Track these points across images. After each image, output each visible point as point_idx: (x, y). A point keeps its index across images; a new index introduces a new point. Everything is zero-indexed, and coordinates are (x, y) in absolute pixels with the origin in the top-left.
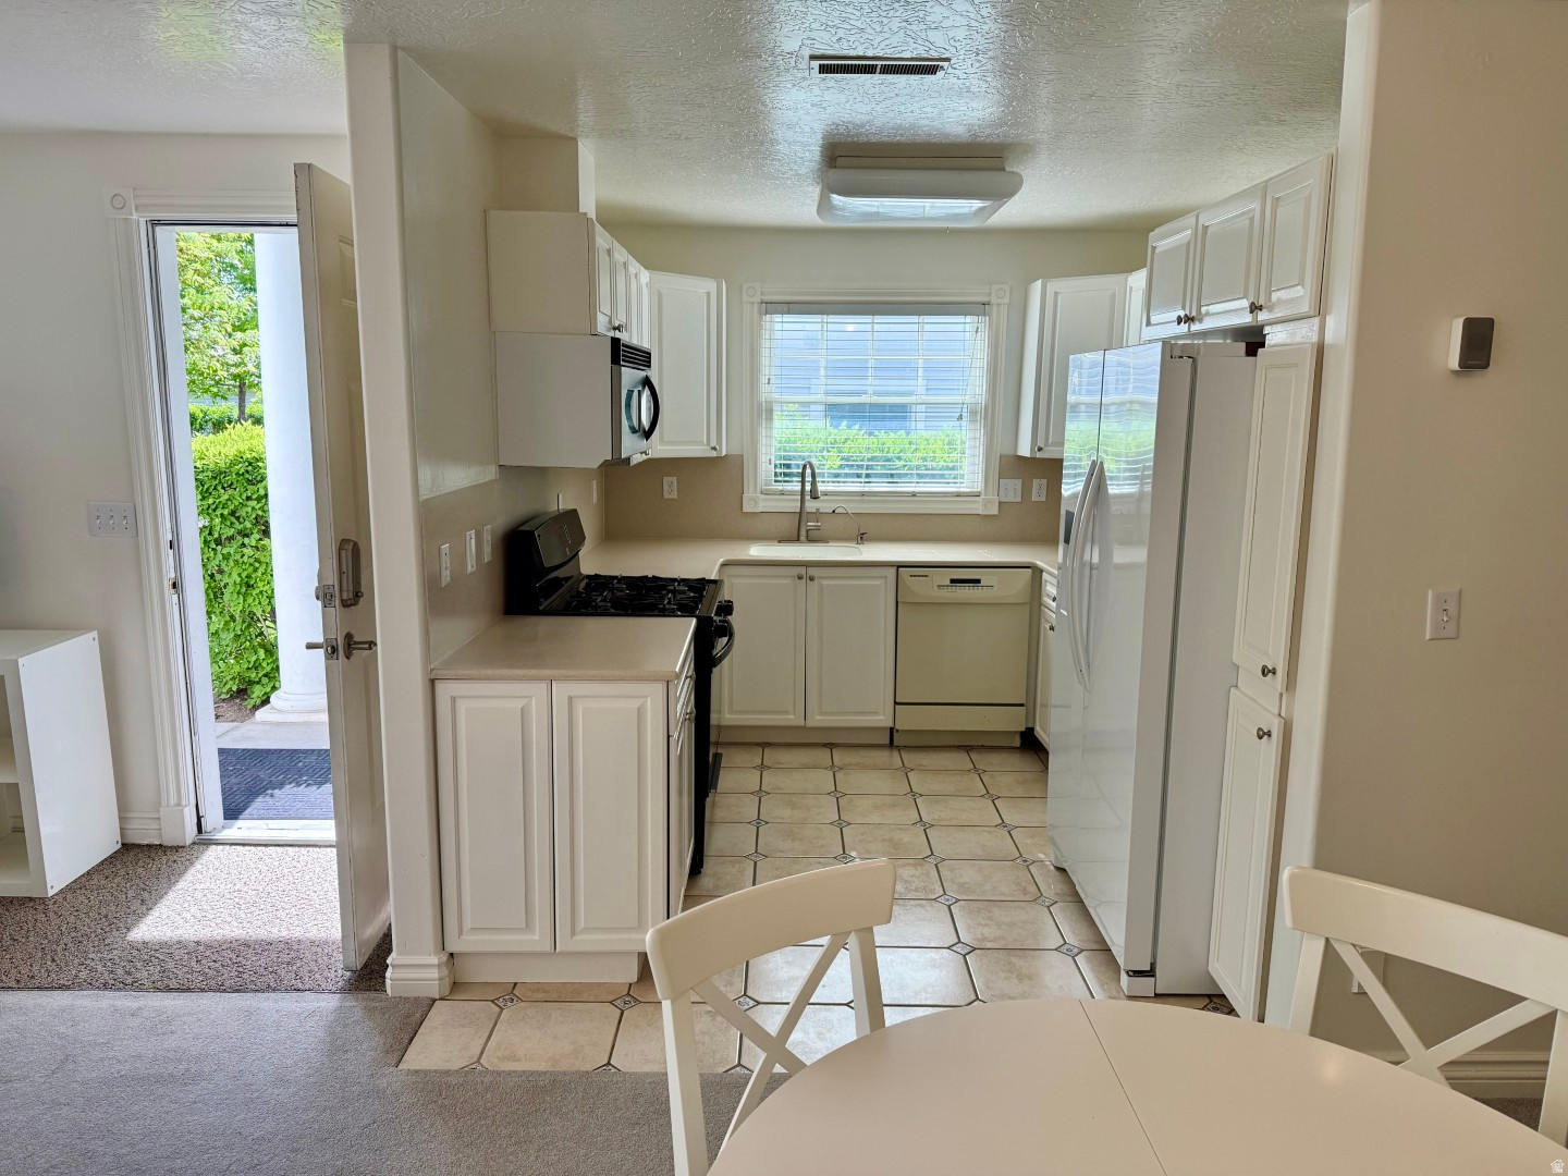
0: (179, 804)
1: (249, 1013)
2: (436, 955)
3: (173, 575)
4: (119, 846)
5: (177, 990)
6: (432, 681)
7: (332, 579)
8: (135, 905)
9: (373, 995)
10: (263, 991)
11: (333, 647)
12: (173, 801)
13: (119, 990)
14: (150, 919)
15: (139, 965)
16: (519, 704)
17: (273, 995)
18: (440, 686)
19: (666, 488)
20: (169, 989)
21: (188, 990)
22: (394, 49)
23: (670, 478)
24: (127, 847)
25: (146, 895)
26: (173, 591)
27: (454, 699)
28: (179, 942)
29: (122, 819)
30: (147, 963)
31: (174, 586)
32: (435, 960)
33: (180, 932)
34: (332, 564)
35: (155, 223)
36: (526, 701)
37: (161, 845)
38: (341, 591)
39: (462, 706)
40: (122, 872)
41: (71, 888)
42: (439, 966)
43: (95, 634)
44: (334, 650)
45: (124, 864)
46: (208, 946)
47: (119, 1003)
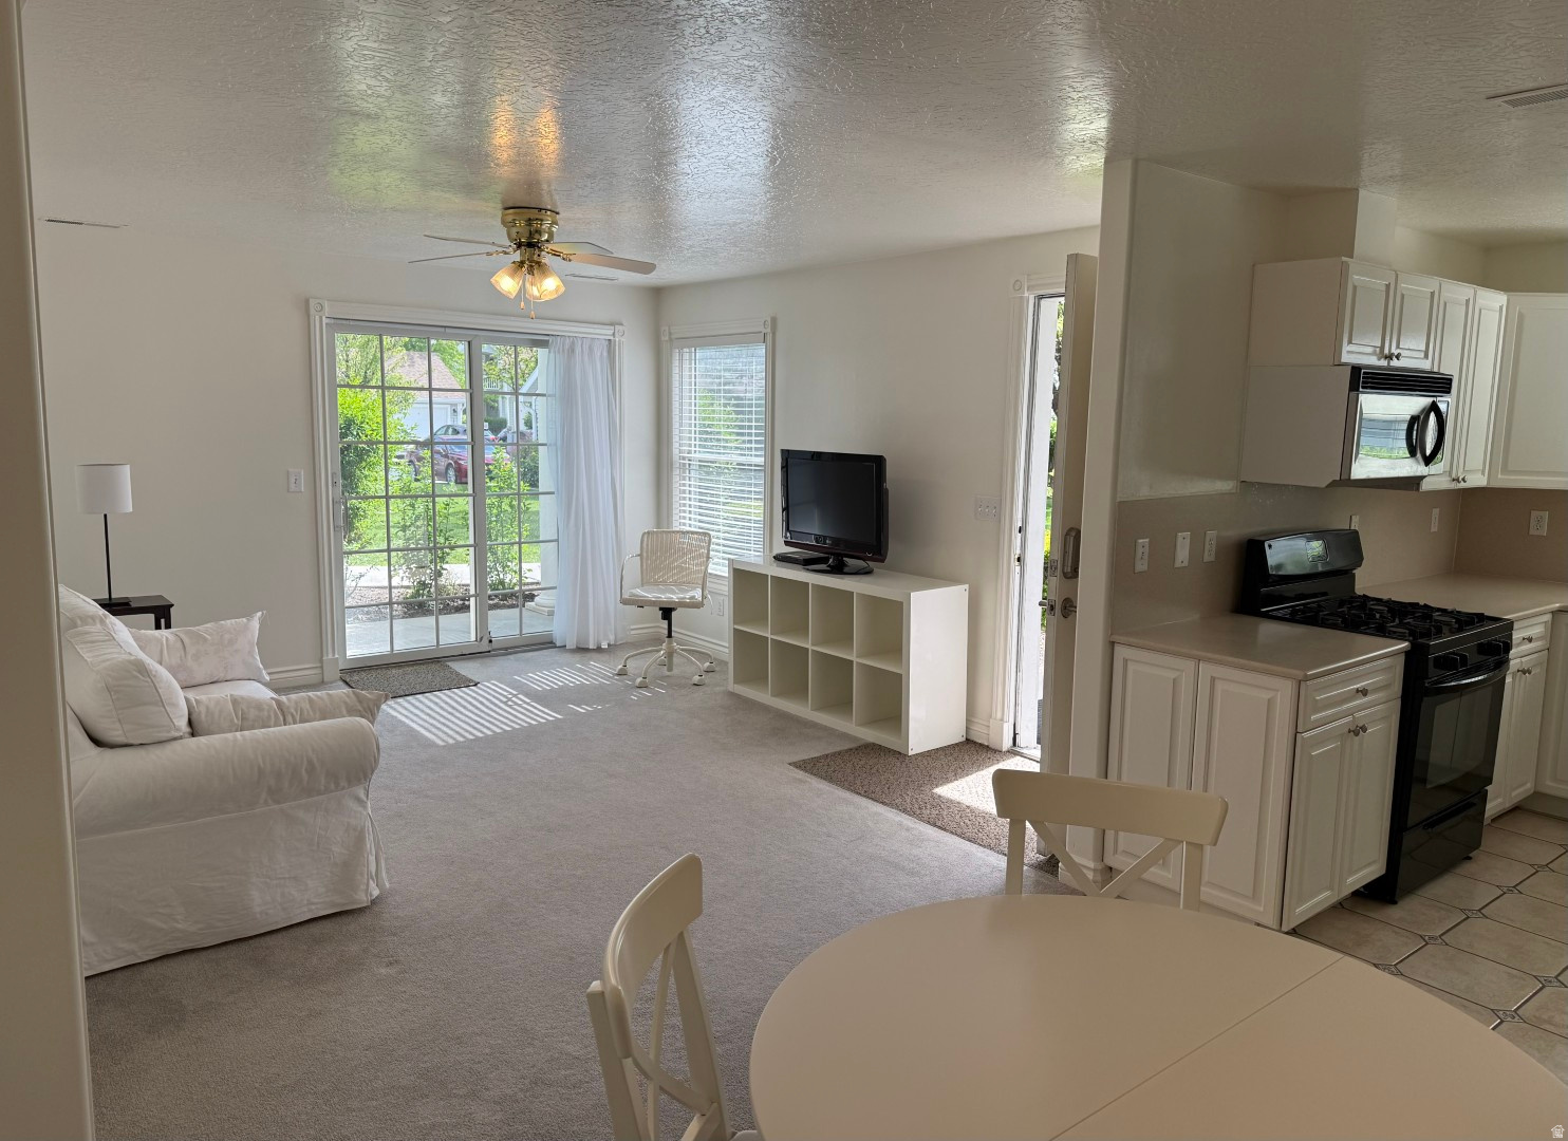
0: (1002, 720)
1: (967, 855)
2: (1094, 861)
3: (1018, 552)
4: (964, 739)
5: (939, 827)
6: (1113, 644)
7: (1057, 556)
8: (950, 775)
9: (1049, 876)
10: (984, 846)
11: (1052, 606)
12: (999, 716)
13: (910, 815)
14: (950, 785)
15: (929, 807)
16: (1172, 675)
17: (989, 851)
18: (1118, 648)
19: (1533, 523)
20: (935, 825)
21: (945, 830)
22: (1136, 162)
23: (1541, 513)
24: (968, 741)
25: (960, 770)
26: (1017, 563)
27: (1126, 661)
28: (959, 803)
29: (968, 721)
30: (933, 806)
31: (1019, 560)
32: (1091, 865)
33: (962, 798)
34: (1058, 545)
35: (1041, 297)
36: (1178, 673)
37: (988, 746)
38: (1063, 566)
39: (1131, 667)
40: (956, 755)
41: (922, 755)
42: (1095, 870)
43: (966, 586)
44: (1052, 608)
45: (960, 751)
46: (972, 811)
47: (905, 822)
